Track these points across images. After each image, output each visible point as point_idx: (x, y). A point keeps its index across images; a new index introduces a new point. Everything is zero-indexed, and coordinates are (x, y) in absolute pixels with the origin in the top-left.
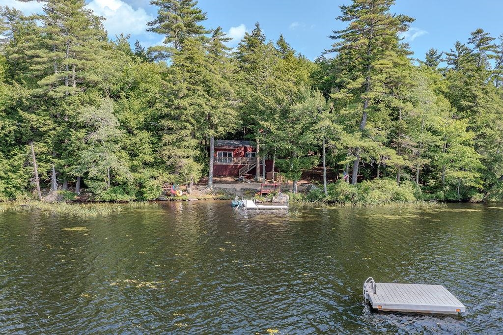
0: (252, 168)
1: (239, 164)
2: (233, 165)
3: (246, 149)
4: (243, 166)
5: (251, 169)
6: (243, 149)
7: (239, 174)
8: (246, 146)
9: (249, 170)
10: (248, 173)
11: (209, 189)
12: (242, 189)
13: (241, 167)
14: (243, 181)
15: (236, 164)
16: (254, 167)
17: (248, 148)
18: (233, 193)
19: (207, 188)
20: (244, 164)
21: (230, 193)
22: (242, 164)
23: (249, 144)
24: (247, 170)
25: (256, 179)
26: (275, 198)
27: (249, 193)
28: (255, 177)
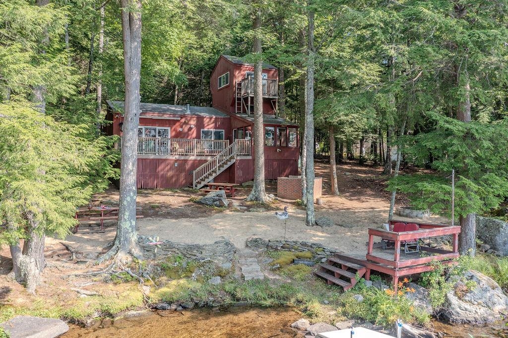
0: (226, 167)
1: (192, 158)
2: (176, 161)
3: (200, 123)
4: (201, 162)
5: (223, 169)
6: (193, 123)
7: (194, 183)
8: (202, 114)
9: (218, 173)
10: (215, 180)
11: (122, 257)
12: (255, 243)
13: (197, 163)
15: (183, 158)
16: (229, 164)
17: (206, 121)
18: (227, 266)
19: (114, 247)
20: (203, 158)
21: (218, 267)
22: (199, 158)
23: (206, 112)
24: (214, 172)
25: (257, 199)
26: (460, 298)
27: (293, 261)
28: (253, 192)
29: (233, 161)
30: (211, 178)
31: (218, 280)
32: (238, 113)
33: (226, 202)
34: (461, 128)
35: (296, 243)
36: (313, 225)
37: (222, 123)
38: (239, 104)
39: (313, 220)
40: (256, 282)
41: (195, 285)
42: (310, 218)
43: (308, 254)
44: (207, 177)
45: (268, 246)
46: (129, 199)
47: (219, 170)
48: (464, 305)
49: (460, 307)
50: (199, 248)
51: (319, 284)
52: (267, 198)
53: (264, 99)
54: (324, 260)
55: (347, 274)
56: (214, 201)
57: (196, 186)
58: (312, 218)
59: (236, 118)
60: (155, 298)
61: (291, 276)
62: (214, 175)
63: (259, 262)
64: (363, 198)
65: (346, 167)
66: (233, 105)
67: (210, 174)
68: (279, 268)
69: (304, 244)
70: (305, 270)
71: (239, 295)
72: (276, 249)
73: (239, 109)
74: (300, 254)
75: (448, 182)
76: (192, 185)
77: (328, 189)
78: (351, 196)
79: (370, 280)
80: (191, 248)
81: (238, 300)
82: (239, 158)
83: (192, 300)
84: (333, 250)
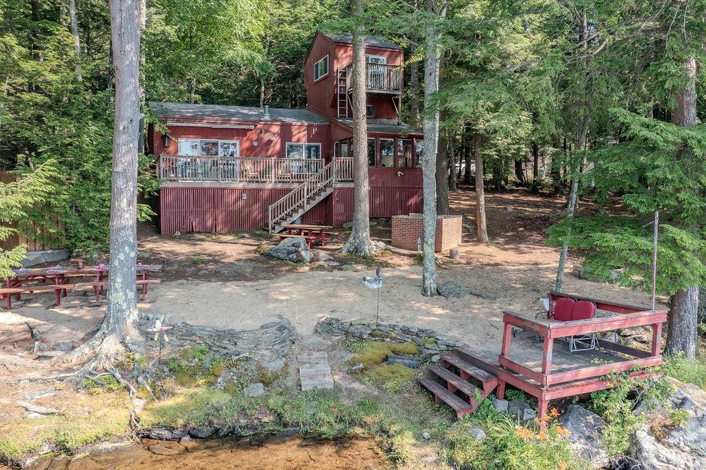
0: (319, 199)
1: (269, 186)
2: (244, 190)
3: (286, 132)
5: (313, 203)
6: (274, 130)
7: (271, 223)
8: (287, 120)
9: (307, 208)
10: (304, 219)
12: (327, 327)
13: (275, 194)
14: (300, 261)
15: (254, 186)
16: (323, 195)
17: (294, 128)
18: (275, 365)
19: (99, 334)
20: (286, 186)
21: (260, 368)
22: (279, 186)
23: (295, 117)
24: (301, 207)
25: (357, 249)
26: (658, 440)
27: (386, 359)
28: (351, 239)
29: (329, 191)
30: (296, 216)
31: (258, 390)
32: (341, 117)
33: (306, 255)
34: (671, 138)
35: (393, 327)
36: (432, 295)
37: (318, 133)
38: (343, 104)
39: (434, 286)
40: (321, 395)
41: (220, 398)
42: (427, 283)
43: (411, 347)
44: (290, 215)
45: (347, 333)
46: (122, 256)
47: (308, 203)
48: (665, 452)
49: (658, 457)
50: (232, 336)
51: (422, 400)
52: (374, 247)
53: (368, 94)
54: (435, 358)
55: (466, 389)
56: (289, 253)
57: (273, 228)
58: (431, 284)
59: (337, 125)
60: (147, 420)
61: (379, 384)
62: (301, 212)
63: (330, 359)
64: (522, 246)
65: (510, 197)
66: (334, 105)
67: (295, 211)
68: (362, 371)
69: (406, 331)
70: (403, 375)
71: (287, 417)
72: (361, 338)
73: (343, 111)
74: (399, 347)
75: (649, 232)
76: (267, 225)
77: (471, 234)
78: (507, 243)
79: (505, 398)
80: (220, 335)
81: (285, 425)
82: (339, 185)
83: (211, 423)
84: (451, 342)
